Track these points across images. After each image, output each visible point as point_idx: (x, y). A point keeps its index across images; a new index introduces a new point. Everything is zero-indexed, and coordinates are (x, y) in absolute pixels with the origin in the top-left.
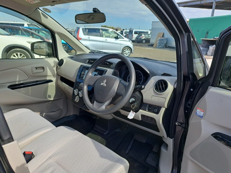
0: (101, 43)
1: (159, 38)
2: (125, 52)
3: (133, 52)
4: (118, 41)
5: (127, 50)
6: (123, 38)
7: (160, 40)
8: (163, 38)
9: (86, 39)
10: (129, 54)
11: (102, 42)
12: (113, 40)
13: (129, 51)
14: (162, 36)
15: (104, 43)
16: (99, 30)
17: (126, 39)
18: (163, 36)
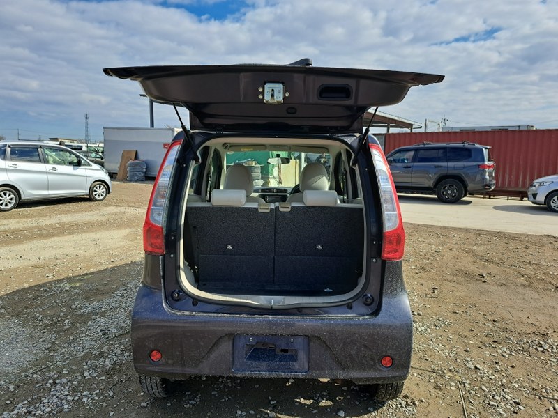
0: (44, 177)
1: (130, 161)
2: (95, 191)
3: (110, 191)
4: (80, 171)
5: (100, 187)
6: (89, 165)
7: (133, 165)
8: (137, 161)
9: (8, 167)
10: (104, 194)
11: (47, 173)
12: (69, 169)
13: (104, 190)
14: (133, 157)
15: (51, 177)
16: (37, 148)
17: (95, 166)
18: (136, 157)
